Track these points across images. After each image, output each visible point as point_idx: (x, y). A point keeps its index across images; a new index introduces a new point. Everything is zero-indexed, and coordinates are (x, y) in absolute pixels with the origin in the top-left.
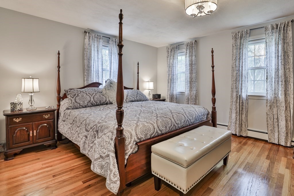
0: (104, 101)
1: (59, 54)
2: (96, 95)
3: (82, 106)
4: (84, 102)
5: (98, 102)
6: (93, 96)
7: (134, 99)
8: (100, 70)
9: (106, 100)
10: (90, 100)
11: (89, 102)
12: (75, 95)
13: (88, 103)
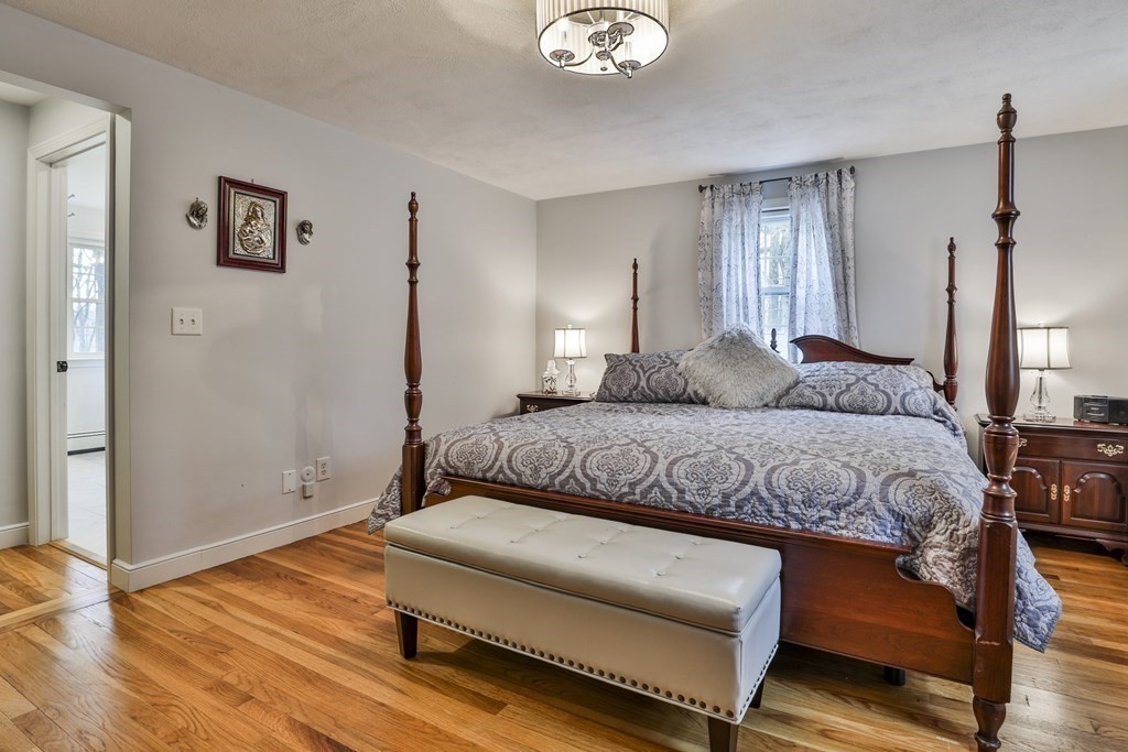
0: (679, 389)
1: (635, 266)
2: (658, 371)
3: (615, 397)
4: (620, 386)
5: (661, 392)
6: (647, 374)
7: (818, 400)
8: (752, 294)
9: (685, 390)
10: (638, 384)
11: (635, 388)
12: (654, 366)
13: (631, 391)
